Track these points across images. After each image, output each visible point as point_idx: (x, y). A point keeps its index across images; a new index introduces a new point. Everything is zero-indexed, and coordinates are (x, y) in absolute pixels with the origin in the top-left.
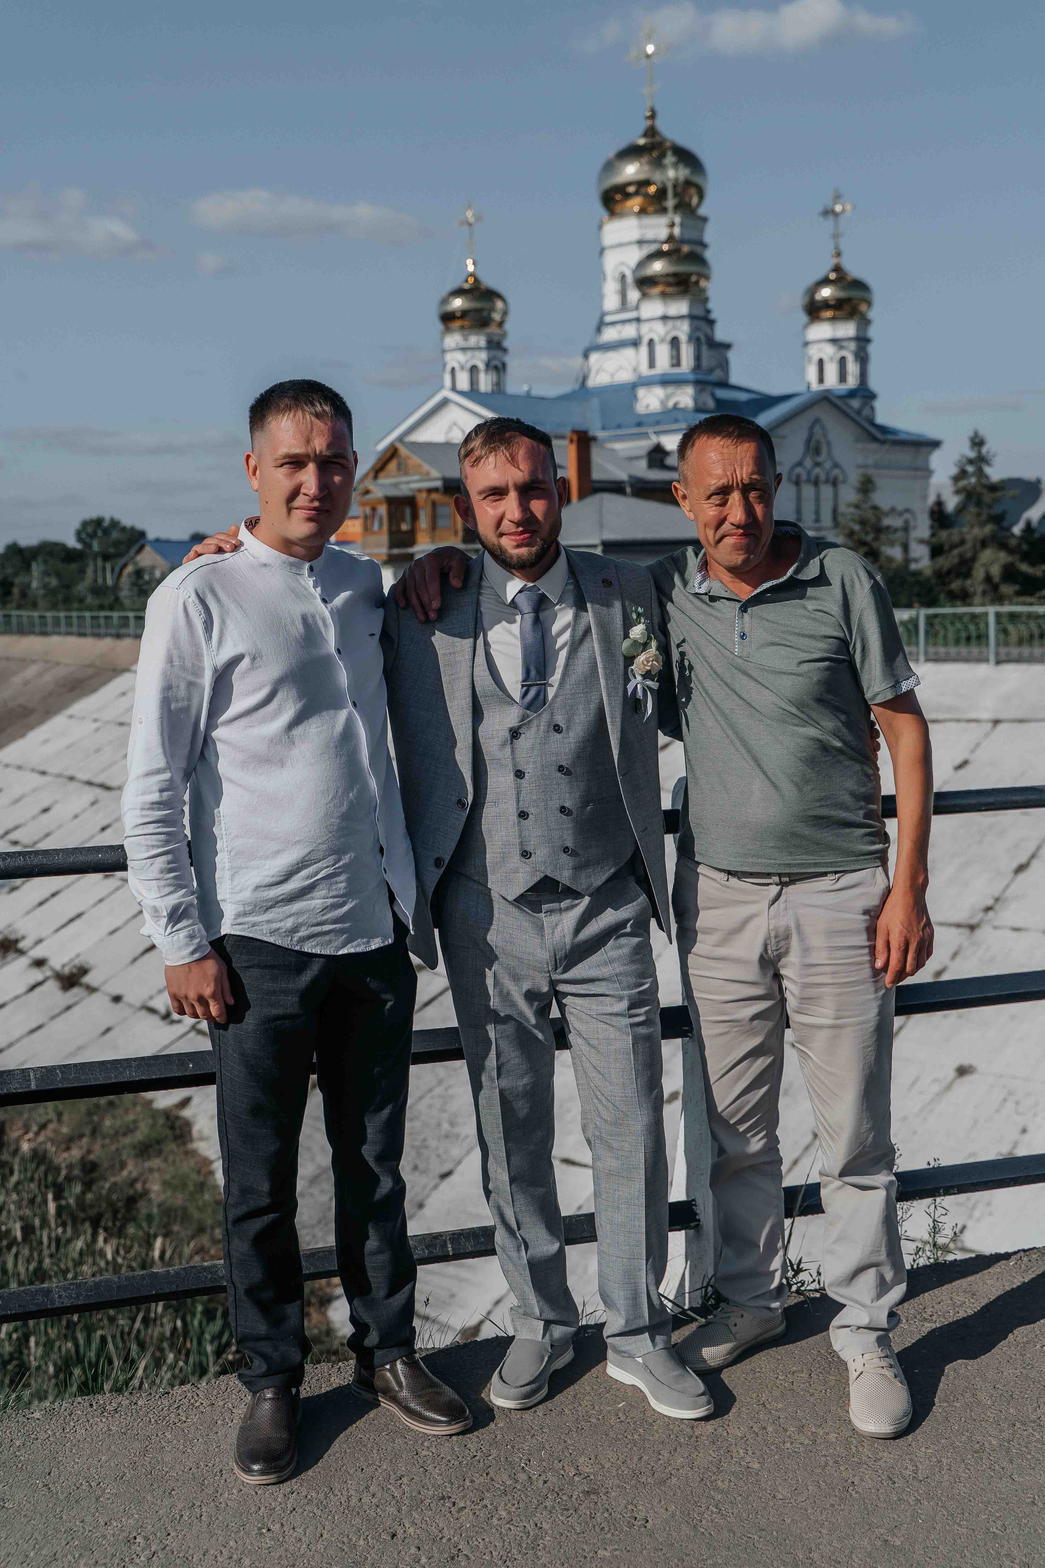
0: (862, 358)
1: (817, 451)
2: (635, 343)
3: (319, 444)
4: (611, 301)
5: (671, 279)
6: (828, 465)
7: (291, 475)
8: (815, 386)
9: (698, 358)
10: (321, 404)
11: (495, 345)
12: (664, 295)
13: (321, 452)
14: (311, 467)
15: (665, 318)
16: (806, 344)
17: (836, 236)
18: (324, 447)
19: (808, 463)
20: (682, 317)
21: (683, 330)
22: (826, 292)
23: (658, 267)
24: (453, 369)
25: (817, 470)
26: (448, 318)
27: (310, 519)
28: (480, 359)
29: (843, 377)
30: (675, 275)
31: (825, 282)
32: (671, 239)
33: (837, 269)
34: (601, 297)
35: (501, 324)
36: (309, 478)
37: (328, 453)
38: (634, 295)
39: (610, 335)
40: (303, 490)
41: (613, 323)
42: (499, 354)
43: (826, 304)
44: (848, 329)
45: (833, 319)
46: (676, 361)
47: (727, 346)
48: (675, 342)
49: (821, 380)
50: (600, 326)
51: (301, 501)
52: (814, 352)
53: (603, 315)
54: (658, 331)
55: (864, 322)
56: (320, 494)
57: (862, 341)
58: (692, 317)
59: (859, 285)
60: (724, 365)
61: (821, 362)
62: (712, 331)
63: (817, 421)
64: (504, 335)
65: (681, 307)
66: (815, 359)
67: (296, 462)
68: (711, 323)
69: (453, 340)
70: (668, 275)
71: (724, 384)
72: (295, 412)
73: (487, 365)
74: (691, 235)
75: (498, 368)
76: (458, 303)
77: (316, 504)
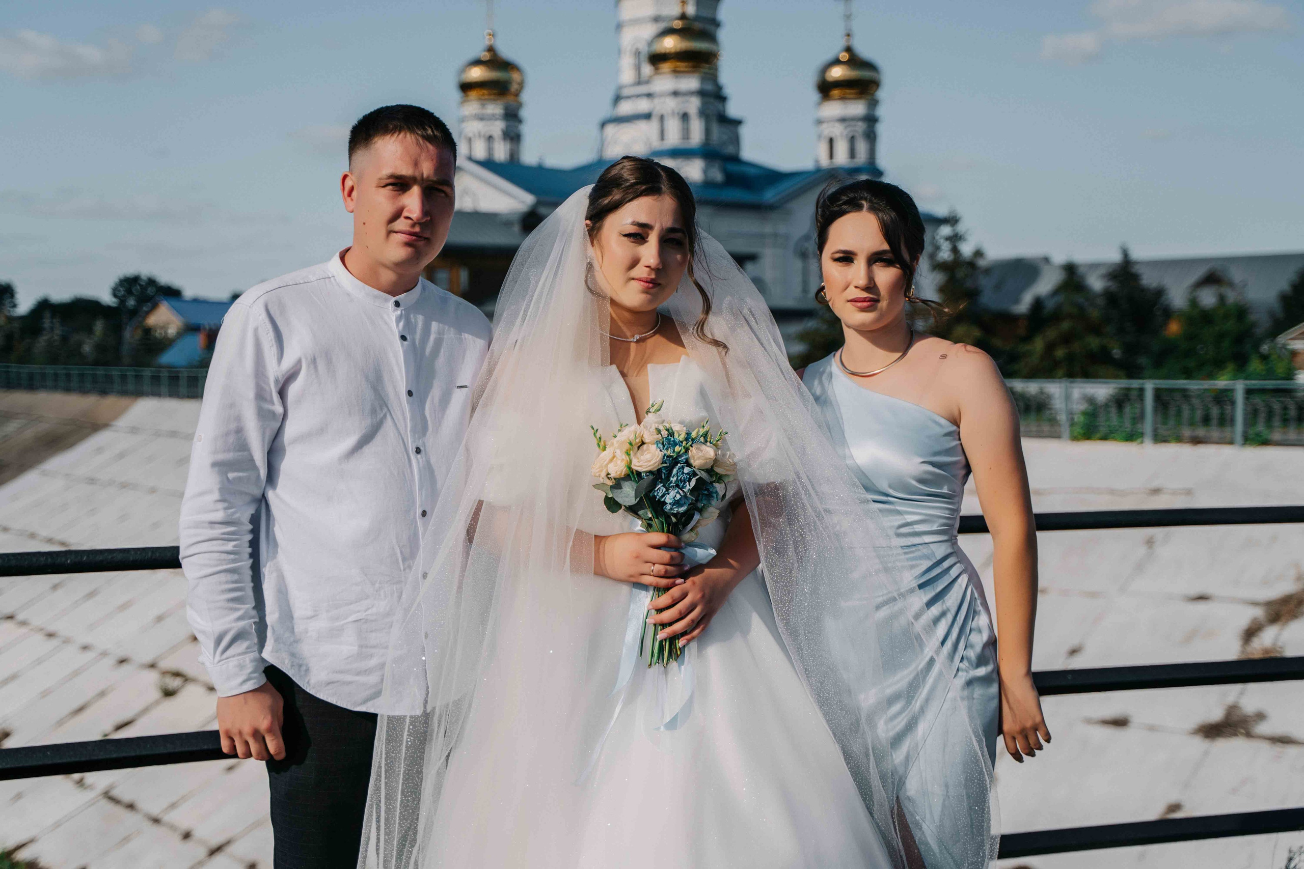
0: (871, 136)
2: (648, 116)
3: (427, 169)
4: (627, 76)
5: (682, 56)
7: (394, 198)
8: (825, 162)
9: (708, 132)
10: (432, 129)
11: (512, 116)
12: (676, 72)
13: (428, 177)
14: (416, 190)
15: (676, 94)
16: (818, 122)
17: (848, 17)
18: (432, 172)
20: (692, 93)
21: (694, 105)
22: (837, 73)
23: (670, 43)
24: (470, 138)
26: (466, 87)
27: (408, 244)
28: (497, 127)
29: (852, 154)
30: (686, 52)
31: (836, 62)
32: (683, 17)
33: (849, 49)
34: (618, 71)
35: (517, 94)
36: (413, 201)
37: (435, 179)
38: (647, 69)
39: (626, 108)
40: (405, 214)
41: (628, 97)
42: (514, 123)
43: (836, 84)
44: (857, 108)
45: (842, 98)
46: (686, 134)
47: (737, 123)
48: (685, 117)
49: (831, 156)
50: (618, 99)
51: (401, 224)
52: (826, 130)
53: (620, 88)
54: (670, 105)
55: (873, 103)
56: (422, 218)
57: (871, 120)
58: (701, 93)
59: (868, 65)
60: (736, 140)
61: (830, 140)
62: (724, 106)
64: (520, 105)
65: (691, 83)
66: (825, 137)
67: (400, 184)
68: (722, 99)
69: (471, 109)
70: (679, 52)
71: (734, 159)
72: (406, 134)
73: (503, 135)
74: (705, 13)
75: (513, 137)
76: (476, 73)
77: (417, 229)
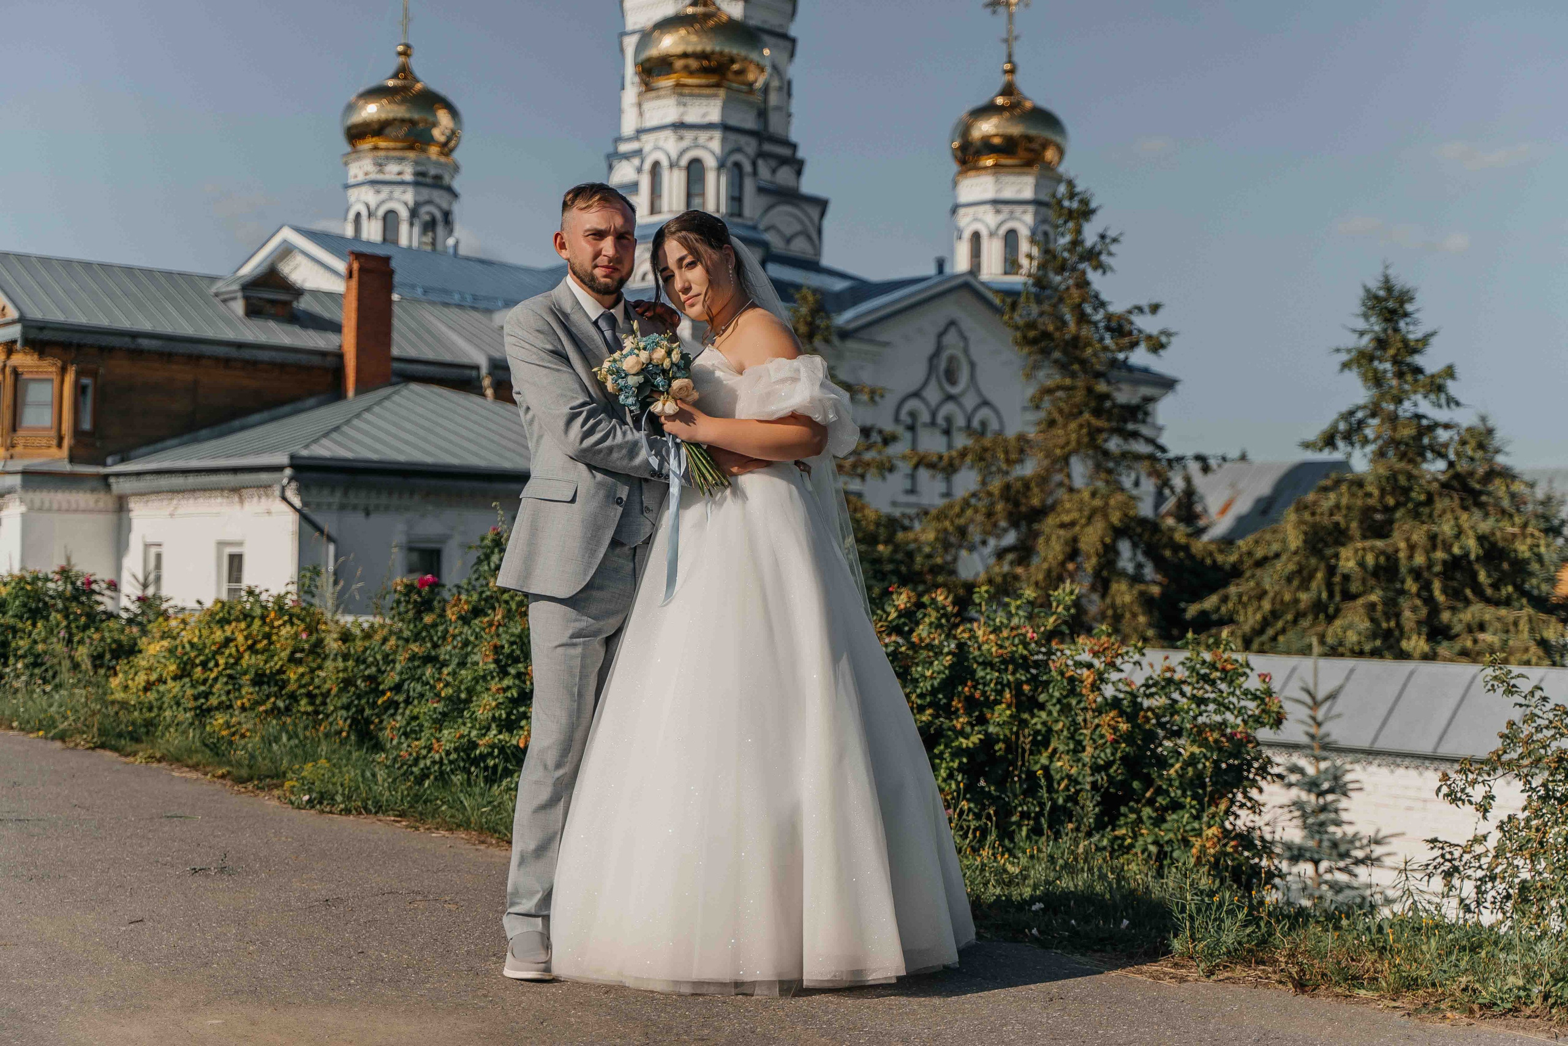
1: (951, 376)
5: (694, 64)
6: (970, 401)
11: (432, 181)
12: (682, 90)
15: (680, 127)
16: (955, 209)
17: (1009, 42)
19: (933, 394)
20: (709, 126)
21: (710, 149)
22: (987, 127)
23: (673, 41)
24: (358, 215)
25: (949, 408)
26: (356, 134)
28: (402, 200)
29: (1011, 264)
30: (702, 56)
31: (988, 110)
35: (447, 148)
42: (438, 196)
43: (987, 147)
44: (1020, 186)
47: (822, 205)
48: (694, 168)
49: (976, 264)
52: (967, 222)
53: (619, 139)
54: (668, 147)
55: (1050, 176)
58: (729, 130)
59: (1044, 118)
61: (976, 237)
62: (797, 177)
63: (952, 323)
64: (451, 166)
65: (707, 110)
66: (967, 234)
68: (795, 164)
69: (362, 168)
70: (685, 55)
71: (812, 265)
73: (414, 213)
75: (433, 219)
76: (371, 110)
